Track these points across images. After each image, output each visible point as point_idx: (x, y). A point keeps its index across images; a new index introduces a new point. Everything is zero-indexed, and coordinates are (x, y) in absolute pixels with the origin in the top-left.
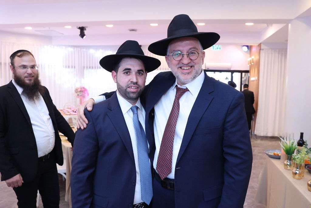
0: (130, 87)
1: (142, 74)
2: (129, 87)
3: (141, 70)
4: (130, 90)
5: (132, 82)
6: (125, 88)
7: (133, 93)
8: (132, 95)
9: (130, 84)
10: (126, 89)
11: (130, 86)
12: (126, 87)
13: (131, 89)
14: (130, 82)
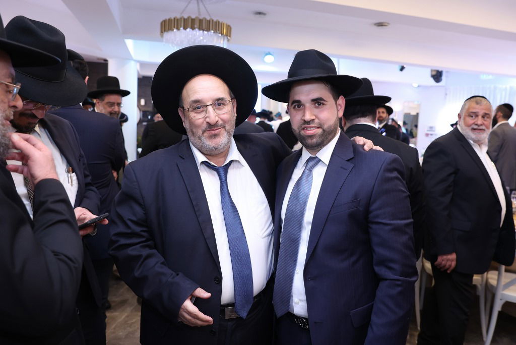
0: (306, 129)
1: (323, 104)
2: (303, 129)
3: (321, 99)
4: (304, 134)
5: (305, 121)
6: (298, 131)
7: (311, 137)
8: (309, 141)
9: (304, 124)
10: (300, 132)
11: (304, 126)
12: (298, 128)
13: (308, 132)
14: (303, 121)
